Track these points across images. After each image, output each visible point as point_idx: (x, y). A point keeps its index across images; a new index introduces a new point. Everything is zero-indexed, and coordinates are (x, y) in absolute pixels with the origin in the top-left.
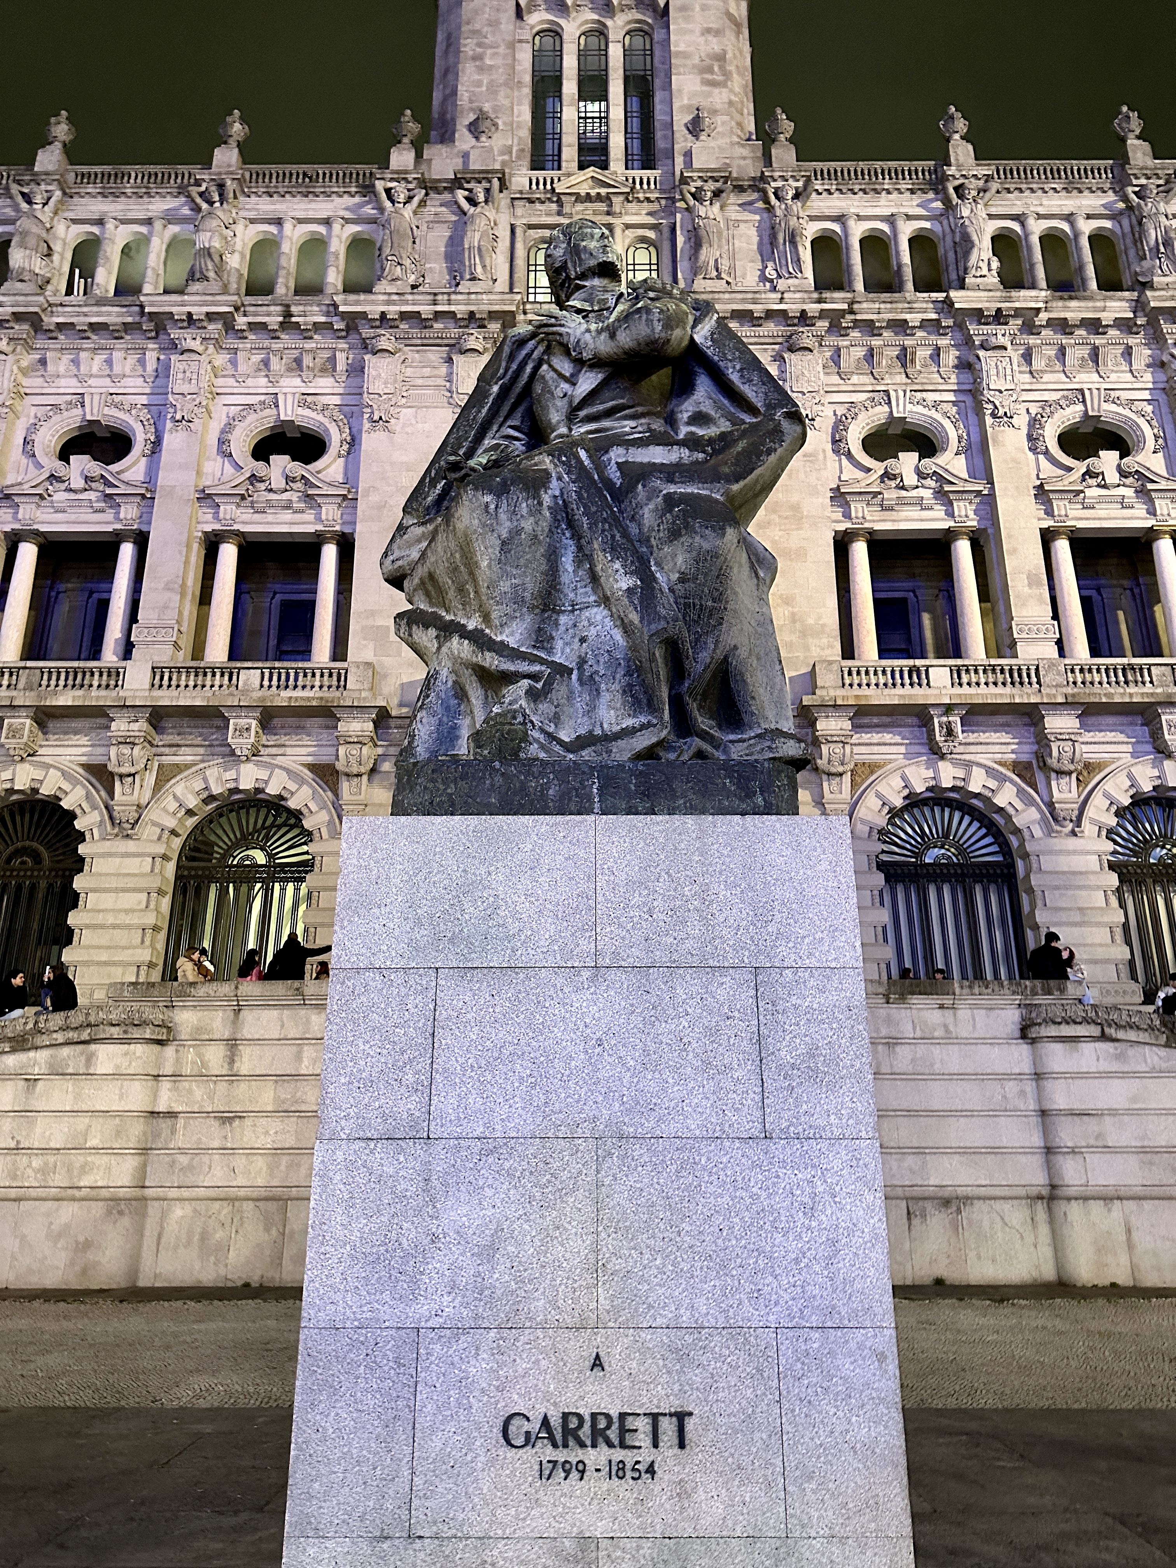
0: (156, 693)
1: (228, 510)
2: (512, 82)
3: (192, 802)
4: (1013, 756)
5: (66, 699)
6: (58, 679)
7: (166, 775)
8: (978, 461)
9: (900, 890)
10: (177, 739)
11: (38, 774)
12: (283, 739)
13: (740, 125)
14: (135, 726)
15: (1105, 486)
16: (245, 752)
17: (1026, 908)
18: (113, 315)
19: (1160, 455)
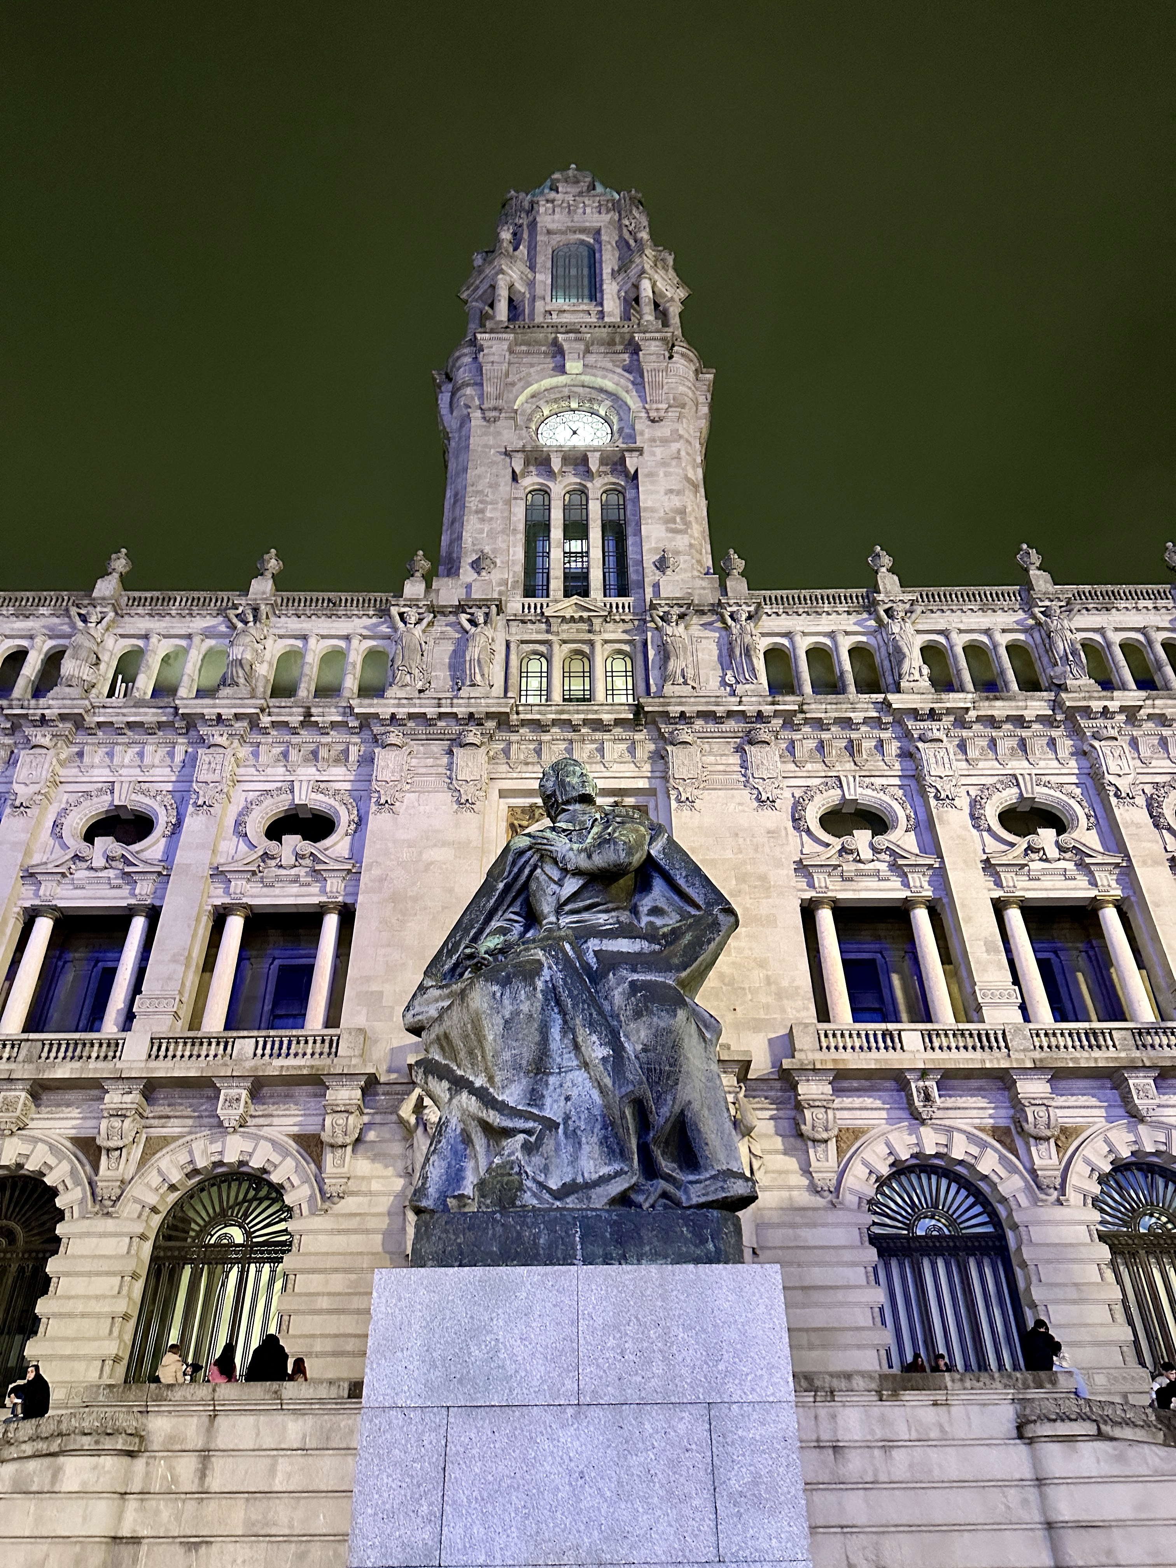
0: (153, 1064)
1: (238, 885)
2: (509, 530)
3: (176, 1177)
4: (991, 1121)
5: (64, 1071)
6: (58, 1051)
7: (153, 1147)
8: (927, 837)
9: (894, 1263)
10: (167, 1111)
11: (25, 1149)
12: (271, 1110)
13: (699, 562)
14: (128, 1098)
15: (1047, 860)
16: (233, 1123)
17: (1021, 1284)
18: (149, 715)
19: (1094, 831)
